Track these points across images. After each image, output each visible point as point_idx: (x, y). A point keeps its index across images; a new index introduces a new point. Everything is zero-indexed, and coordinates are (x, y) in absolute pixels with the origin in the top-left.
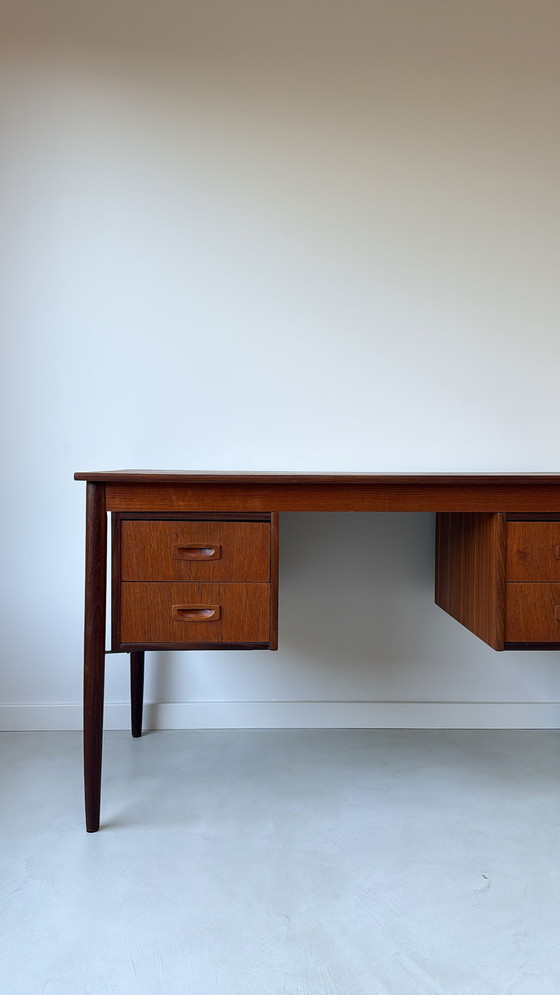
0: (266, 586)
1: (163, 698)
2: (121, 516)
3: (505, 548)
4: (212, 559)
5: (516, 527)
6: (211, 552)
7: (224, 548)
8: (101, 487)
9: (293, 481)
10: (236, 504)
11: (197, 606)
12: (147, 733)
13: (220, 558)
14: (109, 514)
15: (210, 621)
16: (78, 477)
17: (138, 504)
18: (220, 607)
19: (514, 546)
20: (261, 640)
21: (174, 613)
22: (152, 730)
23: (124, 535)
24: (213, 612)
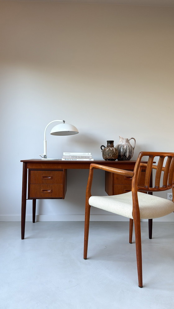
0: (62, 185)
1: (40, 214)
2: (30, 170)
3: (113, 177)
4: (50, 179)
7: (53, 177)
8: (26, 163)
10: (56, 167)
11: (47, 189)
12: (36, 222)
14: (28, 169)
15: (49, 193)
16: (21, 161)
17: (34, 167)
18: (52, 190)
19: (115, 176)
20: (60, 197)
21: (41, 191)
22: (38, 221)
23: (31, 174)
24: (50, 191)
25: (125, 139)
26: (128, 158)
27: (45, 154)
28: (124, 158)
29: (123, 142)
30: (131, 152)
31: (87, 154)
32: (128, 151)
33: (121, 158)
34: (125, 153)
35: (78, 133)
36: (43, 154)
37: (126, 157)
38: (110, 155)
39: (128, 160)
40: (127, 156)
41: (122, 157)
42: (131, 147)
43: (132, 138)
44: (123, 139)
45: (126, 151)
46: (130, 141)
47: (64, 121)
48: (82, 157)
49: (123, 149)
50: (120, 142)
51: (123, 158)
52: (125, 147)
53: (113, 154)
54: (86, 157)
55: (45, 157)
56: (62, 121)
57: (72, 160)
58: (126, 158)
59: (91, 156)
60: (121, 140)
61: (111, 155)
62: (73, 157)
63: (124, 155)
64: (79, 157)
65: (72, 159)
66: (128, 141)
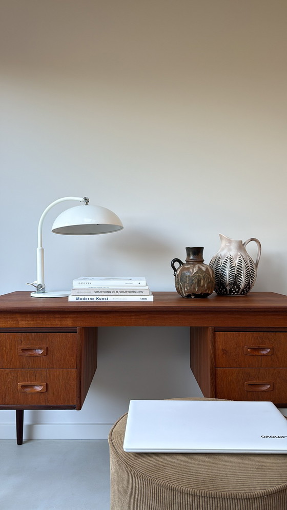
3: (214, 347)
4: (41, 355)
5: (220, 335)
6: (40, 352)
7: (49, 348)
9: (88, 310)
10: (56, 322)
11: (32, 383)
12: (26, 442)
13: (47, 355)
15: (40, 393)
18: (47, 384)
19: (220, 346)
20: (71, 404)
21: (19, 388)
22: (30, 440)
24: (43, 387)
25: (236, 241)
26: (243, 290)
27: (39, 281)
28: (235, 290)
29: (229, 250)
30: (250, 275)
31: (135, 283)
32: (244, 272)
33: (226, 289)
34: (237, 277)
35: (122, 228)
36: (35, 282)
37: (238, 287)
38: (202, 283)
39: (244, 293)
40: (242, 286)
41: (228, 288)
42: (251, 261)
43: (252, 240)
44: (230, 241)
45: (239, 273)
46: (247, 247)
47: (87, 201)
48: (124, 292)
49: (231, 267)
50: (223, 249)
51: (230, 290)
52: (237, 262)
53: (209, 282)
54: (132, 292)
55: (40, 288)
56: (82, 199)
57: (95, 300)
58: (239, 289)
59: (147, 287)
60: (224, 243)
61: (204, 285)
62: (98, 291)
63: (235, 283)
64: (116, 292)
65: (95, 297)
66: (241, 246)
